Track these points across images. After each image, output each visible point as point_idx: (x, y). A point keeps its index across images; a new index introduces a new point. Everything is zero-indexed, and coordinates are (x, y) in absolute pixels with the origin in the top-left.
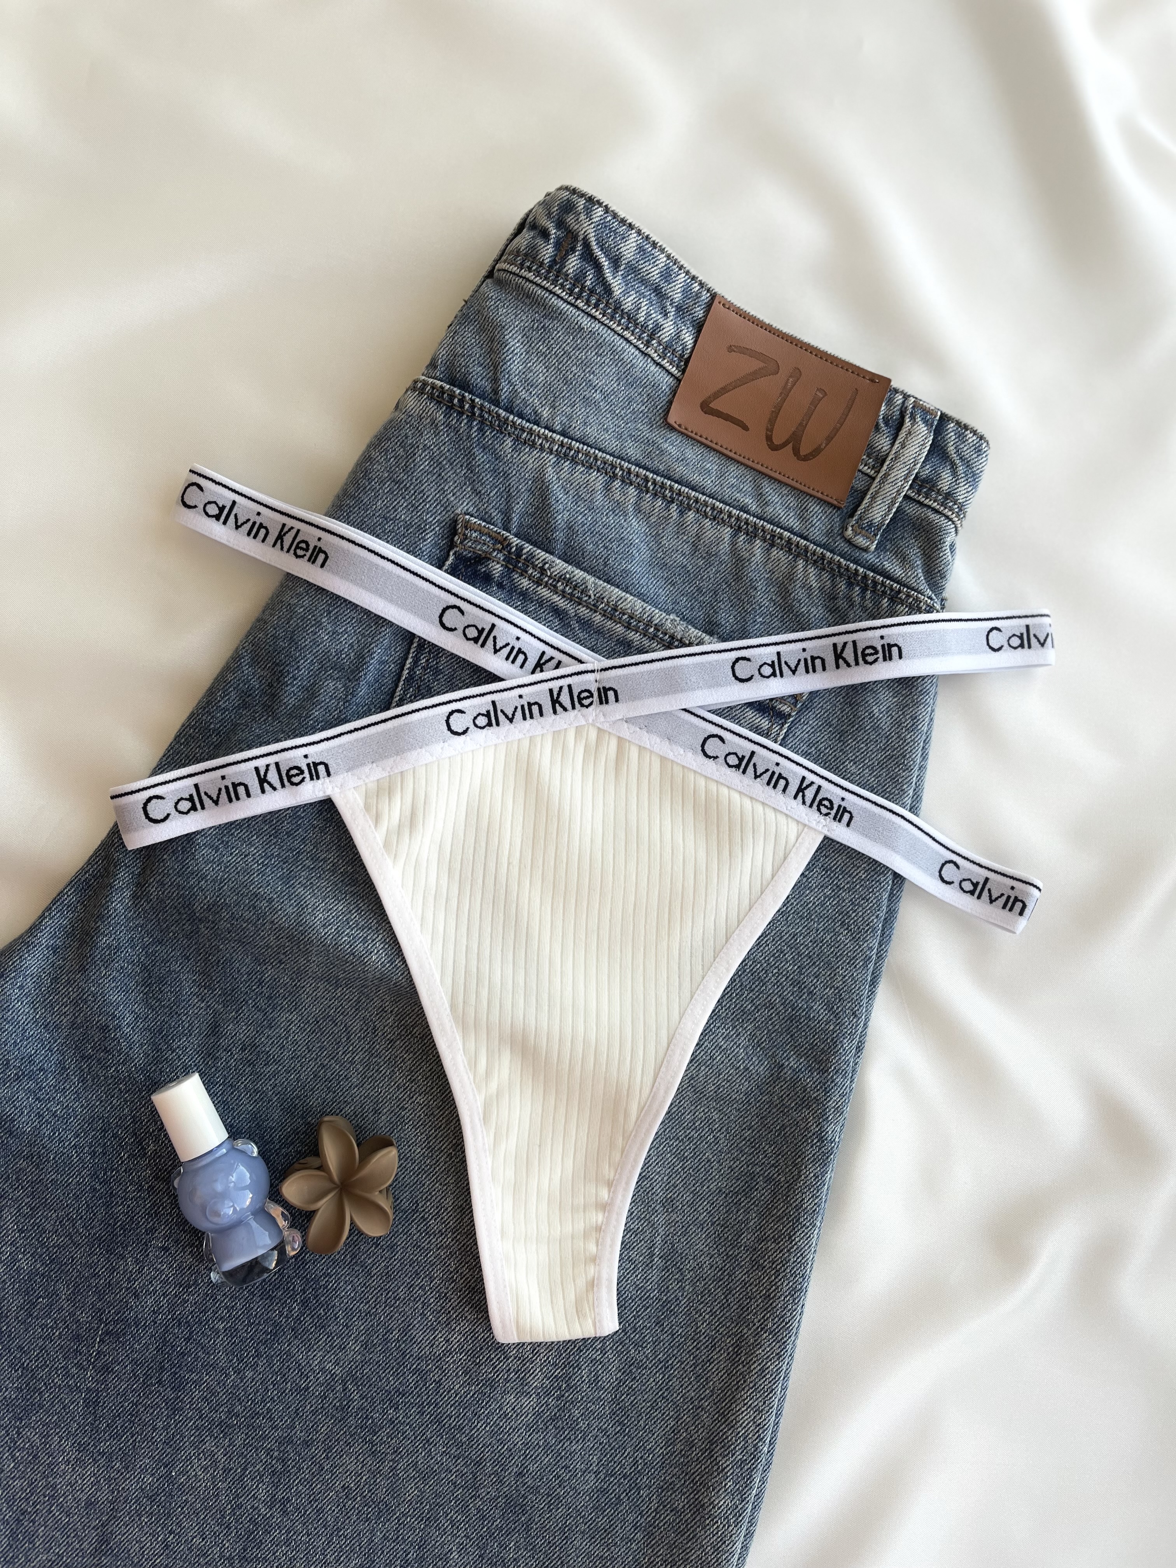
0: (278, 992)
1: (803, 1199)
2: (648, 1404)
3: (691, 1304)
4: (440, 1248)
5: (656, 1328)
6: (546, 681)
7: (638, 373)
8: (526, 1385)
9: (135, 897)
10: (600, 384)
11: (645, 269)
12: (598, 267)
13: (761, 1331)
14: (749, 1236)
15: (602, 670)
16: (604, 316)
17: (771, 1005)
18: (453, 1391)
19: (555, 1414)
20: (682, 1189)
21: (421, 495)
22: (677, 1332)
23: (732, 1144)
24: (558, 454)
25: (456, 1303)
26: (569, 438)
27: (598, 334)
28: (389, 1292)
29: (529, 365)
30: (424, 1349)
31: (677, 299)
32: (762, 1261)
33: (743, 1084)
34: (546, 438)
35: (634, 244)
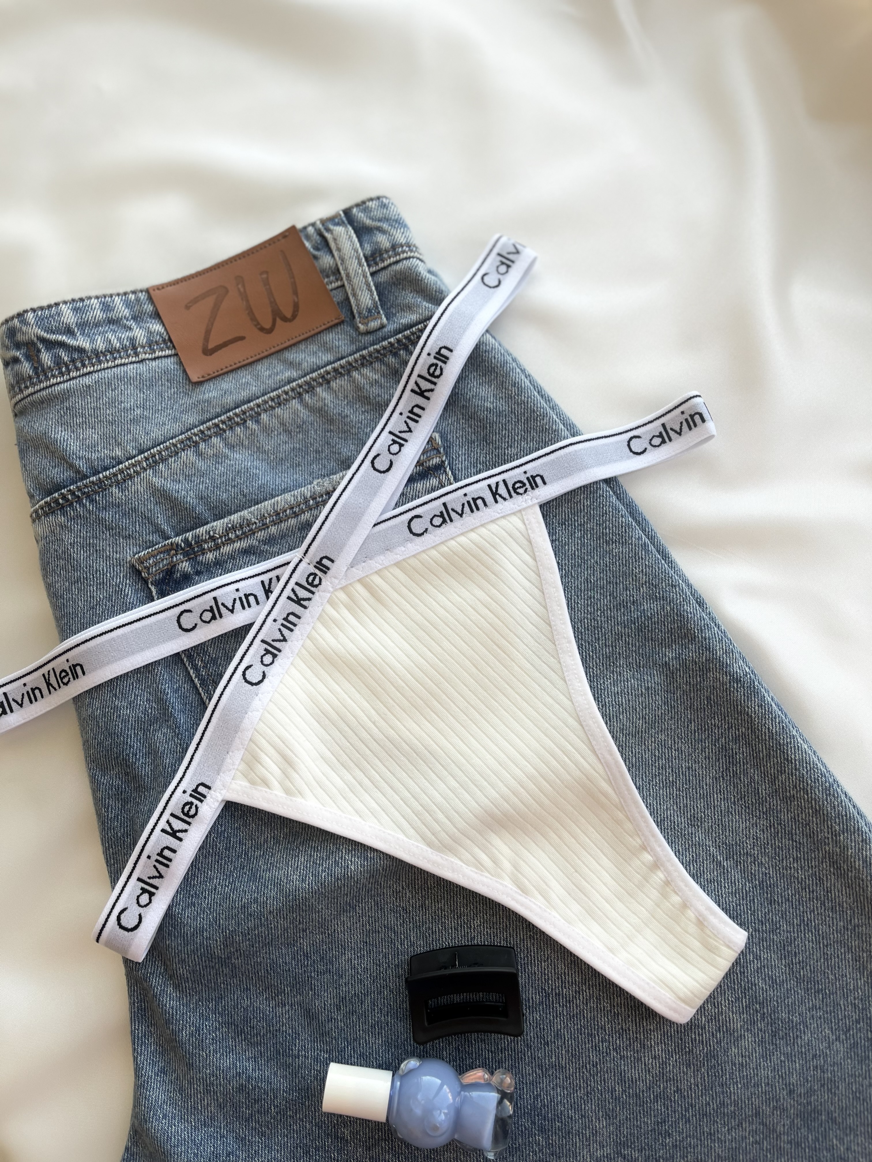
0: (323, 950)
1: (769, 728)
2: (822, 960)
3: (778, 868)
4: (587, 1003)
5: (773, 907)
6: (280, 595)
7: (148, 375)
8: (734, 1032)
9: (176, 987)
10: (132, 404)
11: (90, 318)
12: (62, 345)
13: (836, 837)
14: (764, 787)
15: (305, 554)
16: (94, 367)
17: (619, 636)
18: (693, 1086)
19: (772, 1031)
20: (692, 802)
21: (98, 573)
22: (789, 895)
23: (691, 743)
24: (150, 466)
25: (634, 1027)
26: (147, 451)
27: (101, 379)
28: (586, 1067)
29: (81, 438)
30: (646, 1079)
31: (128, 314)
32: (788, 794)
33: (656, 700)
34: (134, 465)
35: (69, 311)
